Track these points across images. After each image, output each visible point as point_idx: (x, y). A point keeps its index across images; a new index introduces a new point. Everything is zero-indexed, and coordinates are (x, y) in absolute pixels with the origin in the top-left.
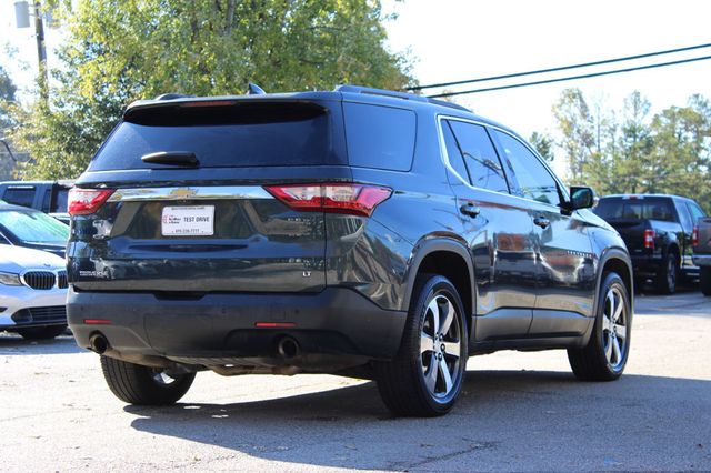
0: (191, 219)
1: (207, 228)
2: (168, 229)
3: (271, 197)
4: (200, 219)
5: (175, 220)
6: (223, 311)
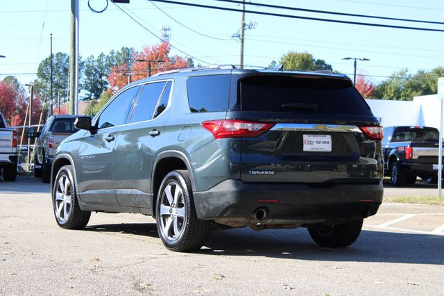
0: (319, 142)
2: (307, 148)
3: (361, 132)
4: (324, 142)
5: (311, 143)
6: (347, 194)
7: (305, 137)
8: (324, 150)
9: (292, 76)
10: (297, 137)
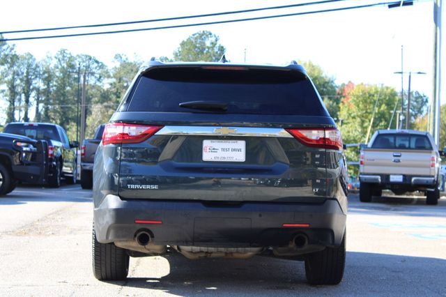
0: (227, 150)
1: (240, 156)
2: (207, 156)
3: (291, 137)
4: (234, 150)
5: (214, 150)
6: (260, 216)
7: (206, 143)
8: (234, 160)
9: (204, 68)
10: (194, 144)
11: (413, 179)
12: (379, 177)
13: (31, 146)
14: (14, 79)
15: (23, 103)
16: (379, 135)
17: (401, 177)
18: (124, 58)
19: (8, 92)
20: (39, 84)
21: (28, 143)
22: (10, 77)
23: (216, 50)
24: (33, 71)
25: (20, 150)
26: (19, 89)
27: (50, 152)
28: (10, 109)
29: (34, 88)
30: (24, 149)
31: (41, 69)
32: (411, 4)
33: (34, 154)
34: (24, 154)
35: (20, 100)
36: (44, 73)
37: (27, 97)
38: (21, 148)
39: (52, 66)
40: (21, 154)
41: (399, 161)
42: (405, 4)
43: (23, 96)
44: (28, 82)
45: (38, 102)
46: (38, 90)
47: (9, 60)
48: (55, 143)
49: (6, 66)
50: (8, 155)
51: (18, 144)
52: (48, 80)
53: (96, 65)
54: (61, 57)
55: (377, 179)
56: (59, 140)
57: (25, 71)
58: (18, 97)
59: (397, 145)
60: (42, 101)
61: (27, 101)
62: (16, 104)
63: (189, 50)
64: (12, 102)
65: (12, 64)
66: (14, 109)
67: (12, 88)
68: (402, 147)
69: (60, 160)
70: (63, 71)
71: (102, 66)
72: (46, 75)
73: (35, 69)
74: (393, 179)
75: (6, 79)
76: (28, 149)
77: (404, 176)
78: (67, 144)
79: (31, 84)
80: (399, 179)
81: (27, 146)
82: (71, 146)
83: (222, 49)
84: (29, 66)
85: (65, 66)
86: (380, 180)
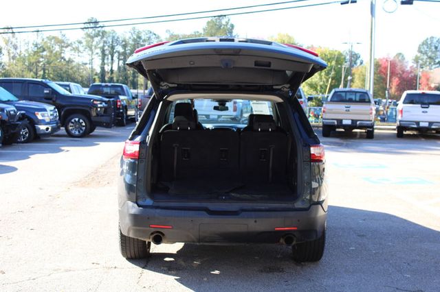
6: (256, 222)
11: (358, 123)
12: (336, 121)
13: (104, 103)
14: (104, 46)
15: (110, 61)
16: (335, 92)
17: (350, 121)
18: (171, 32)
19: (100, 54)
20: (119, 49)
21: (102, 101)
22: (101, 45)
23: (229, 26)
24: (115, 40)
25: (96, 106)
26: (107, 52)
27: (119, 104)
28: (102, 64)
29: (117, 51)
30: (99, 106)
31: (121, 39)
32: (356, 2)
33: (106, 109)
34: (99, 109)
35: (108, 59)
36: (123, 41)
37: (112, 57)
38: (97, 105)
39: (127, 38)
40: (97, 109)
41: (349, 111)
42: (352, 2)
43: (110, 56)
44: (113, 48)
45: (119, 59)
46: (119, 52)
47: (101, 34)
48: (121, 97)
49: (99, 38)
50: (88, 109)
51: (95, 102)
52: (125, 46)
53: (154, 36)
54: (132, 31)
55: (334, 123)
56: (124, 95)
57: (111, 41)
58: (106, 57)
59: (347, 99)
60: (121, 59)
61: (112, 59)
62: (106, 61)
63: (212, 26)
64: (103, 60)
65: (103, 37)
66: (104, 64)
67: (103, 51)
68: (350, 101)
69: (126, 108)
70: (134, 40)
71: (158, 37)
72: (124, 43)
73: (117, 40)
74: (345, 122)
75: (99, 46)
76: (102, 106)
77: (352, 120)
78: (131, 97)
79: (114, 49)
80: (349, 122)
81: (101, 104)
82: (133, 98)
83: (232, 26)
84: (113, 37)
85: (136, 37)
86: (336, 123)
